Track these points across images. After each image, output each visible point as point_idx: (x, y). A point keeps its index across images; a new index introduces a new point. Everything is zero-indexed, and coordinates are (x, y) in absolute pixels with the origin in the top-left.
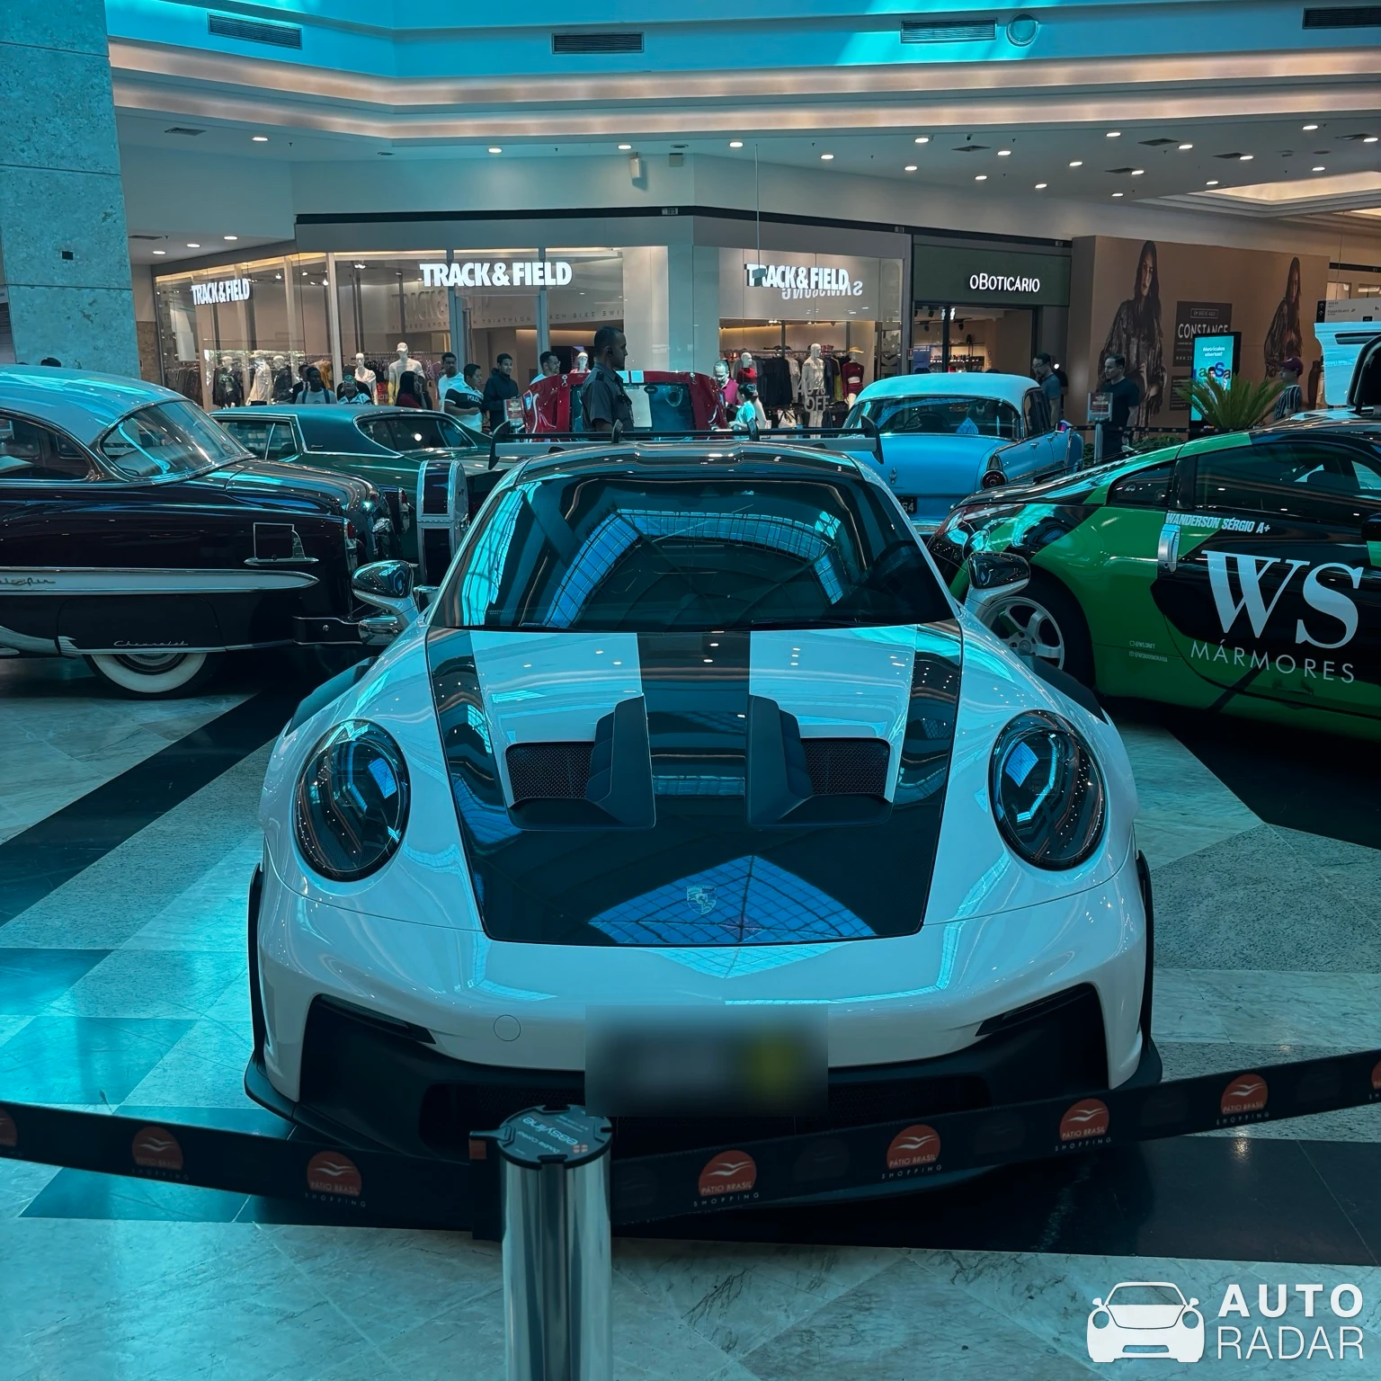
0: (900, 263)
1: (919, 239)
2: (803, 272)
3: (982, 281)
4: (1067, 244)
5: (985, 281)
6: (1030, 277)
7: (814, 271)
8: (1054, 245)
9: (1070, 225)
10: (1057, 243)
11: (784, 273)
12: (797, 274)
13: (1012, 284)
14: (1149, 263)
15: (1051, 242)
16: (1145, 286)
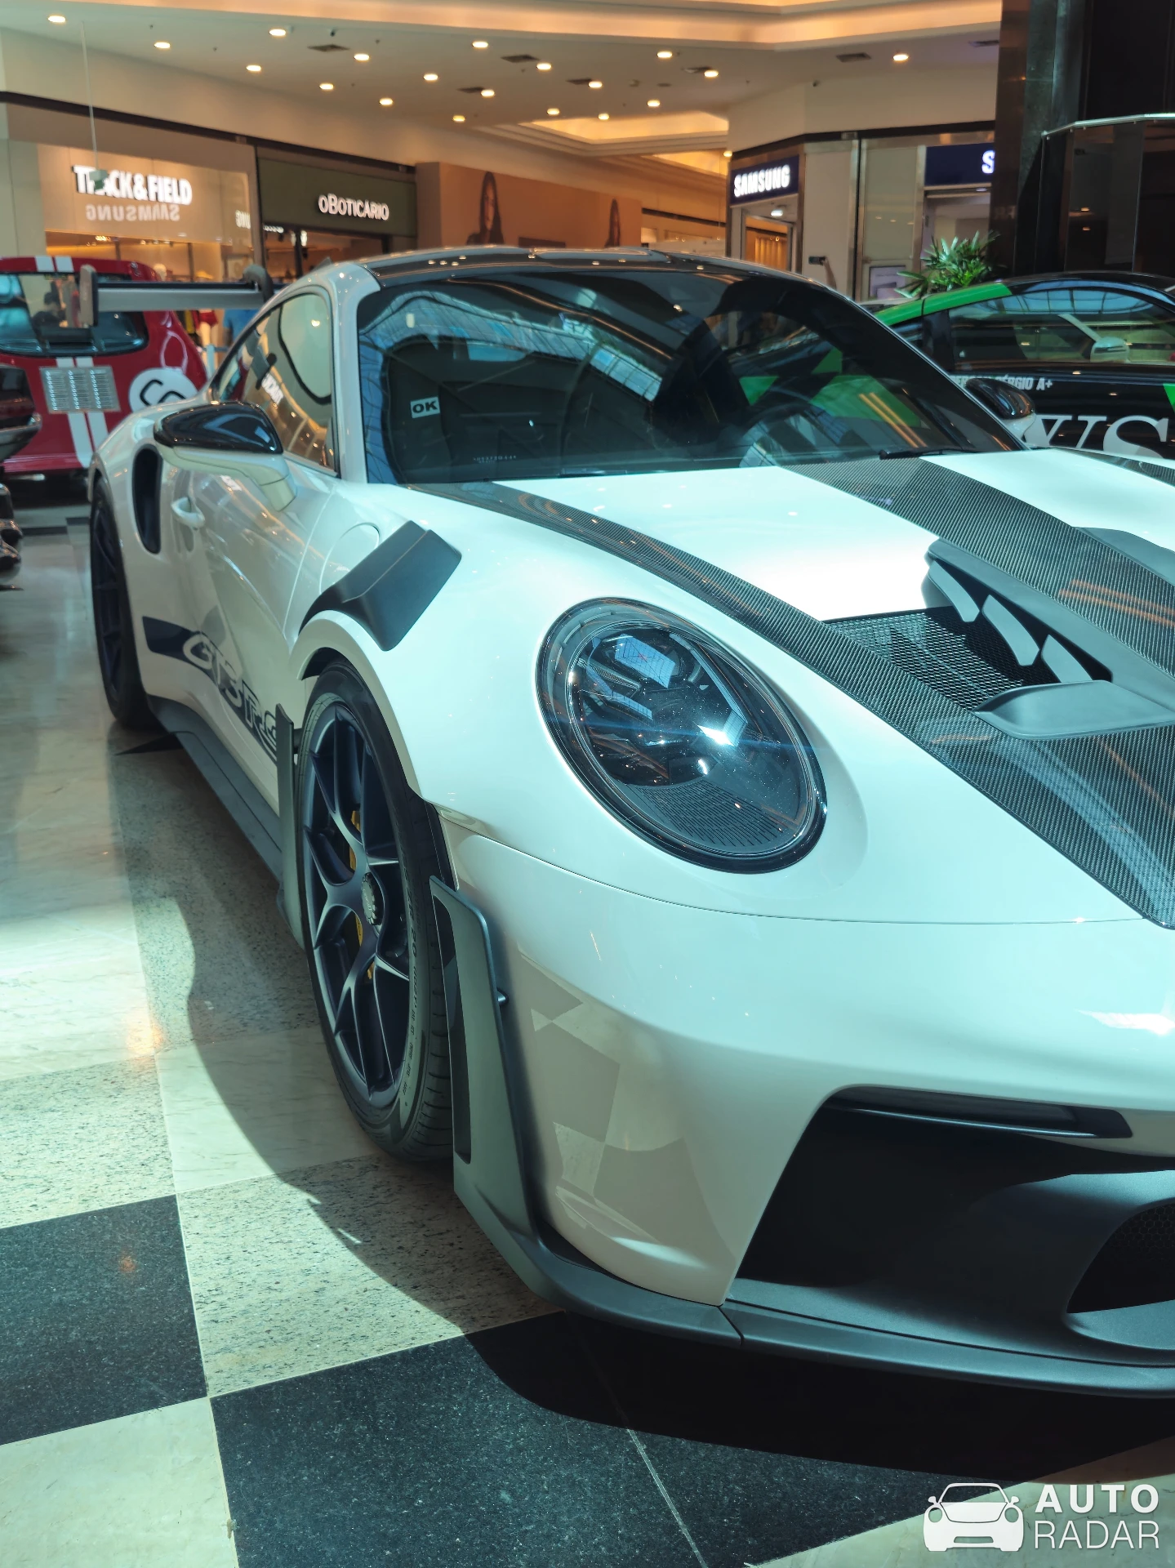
0: (244, 177)
1: (263, 151)
2: (139, 179)
3: (331, 204)
4: (410, 169)
5: (335, 205)
6: (379, 201)
7: (152, 179)
8: (397, 170)
9: (412, 149)
10: (400, 168)
11: (118, 181)
12: (133, 183)
13: (362, 209)
14: (491, 195)
15: (393, 166)
16: (488, 219)
